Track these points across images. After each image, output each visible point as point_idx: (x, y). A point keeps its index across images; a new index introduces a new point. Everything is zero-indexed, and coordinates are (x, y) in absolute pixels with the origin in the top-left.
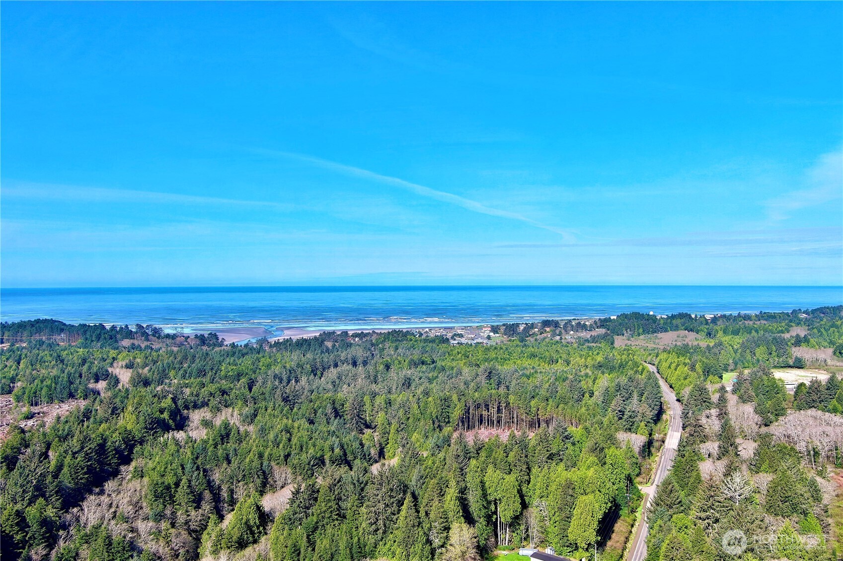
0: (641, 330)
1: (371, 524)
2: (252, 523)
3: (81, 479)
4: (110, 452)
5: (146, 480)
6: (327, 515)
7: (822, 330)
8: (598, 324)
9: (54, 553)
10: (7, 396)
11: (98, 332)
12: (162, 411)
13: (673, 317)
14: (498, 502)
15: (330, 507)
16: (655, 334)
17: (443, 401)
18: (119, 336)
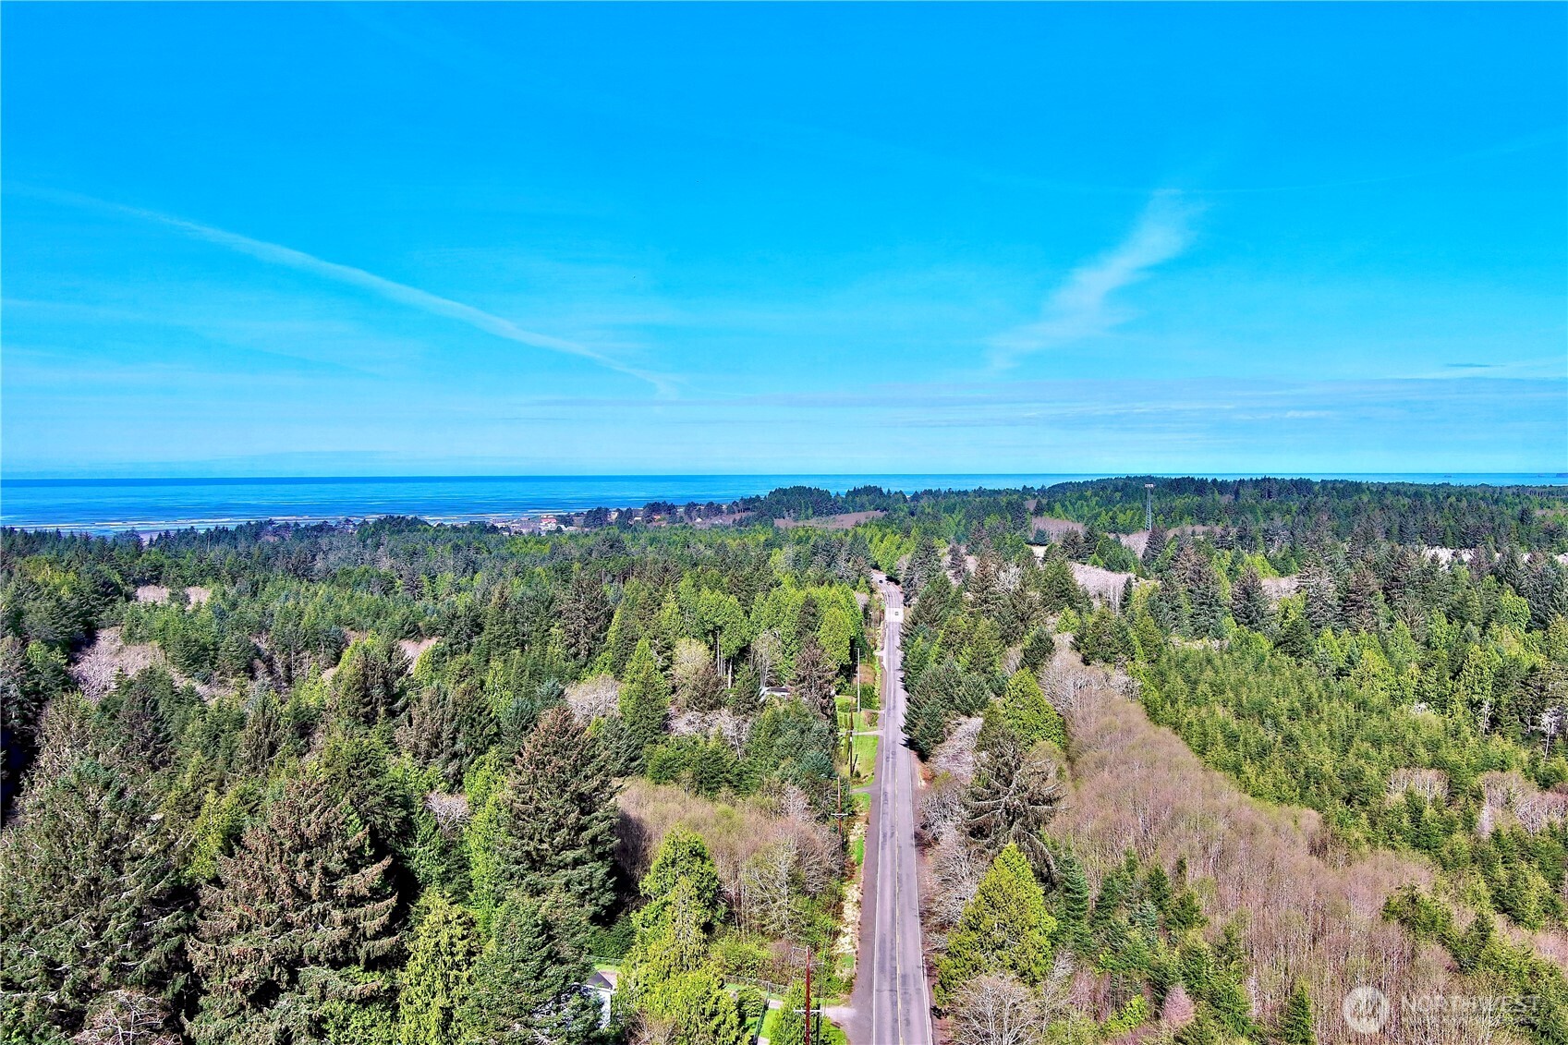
0: (810, 511)
1: (569, 646)
6: (502, 641)
7: (1067, 503)
8: (741, 507)
13: (856, 492)
14: (718, 632)
15: (507, 631)
16: (832, 517)
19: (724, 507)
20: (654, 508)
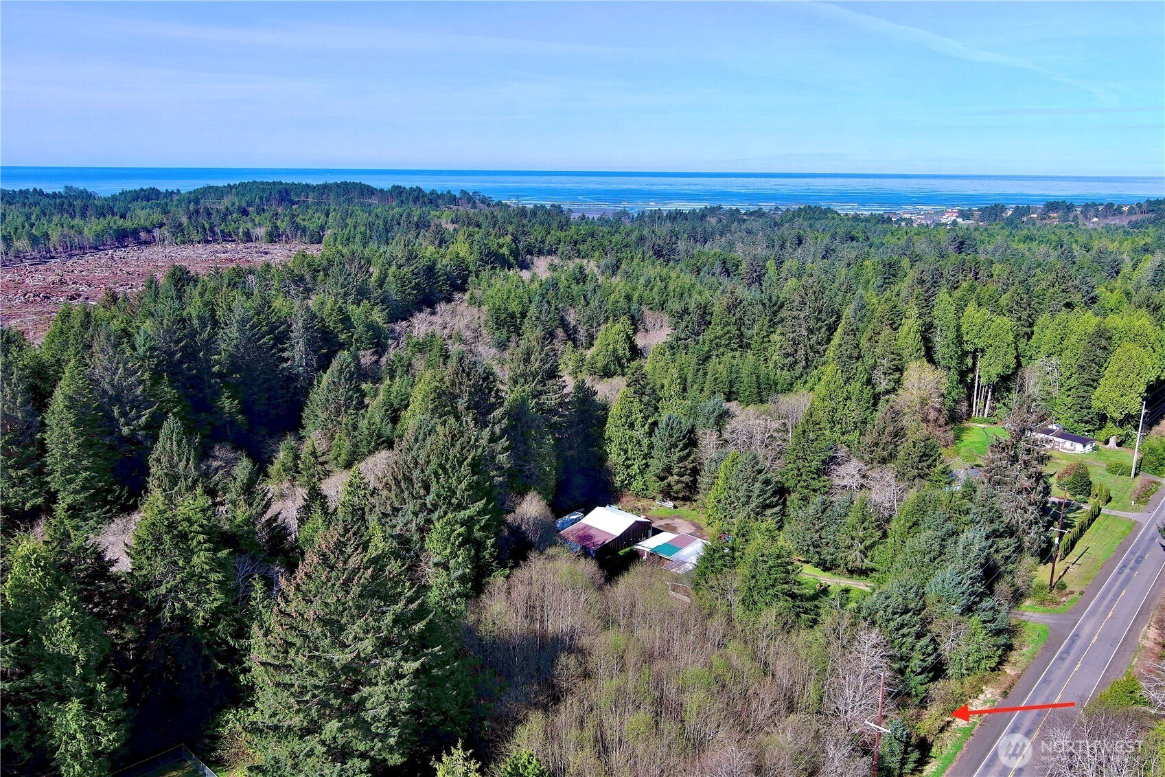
1: (787, 355)
2: (620, 353)
3: (409, 294)
4: (440, 276)
5: (485, 308)
9: (384, 359)
10: (317, 245)
11: (416, 195)
12: (501, 246)
14: (979, 355)
15: (728, 332)
17: (887, 267)
18: (440, 201)
19: (1125, 209)
20: (1052, 206)
